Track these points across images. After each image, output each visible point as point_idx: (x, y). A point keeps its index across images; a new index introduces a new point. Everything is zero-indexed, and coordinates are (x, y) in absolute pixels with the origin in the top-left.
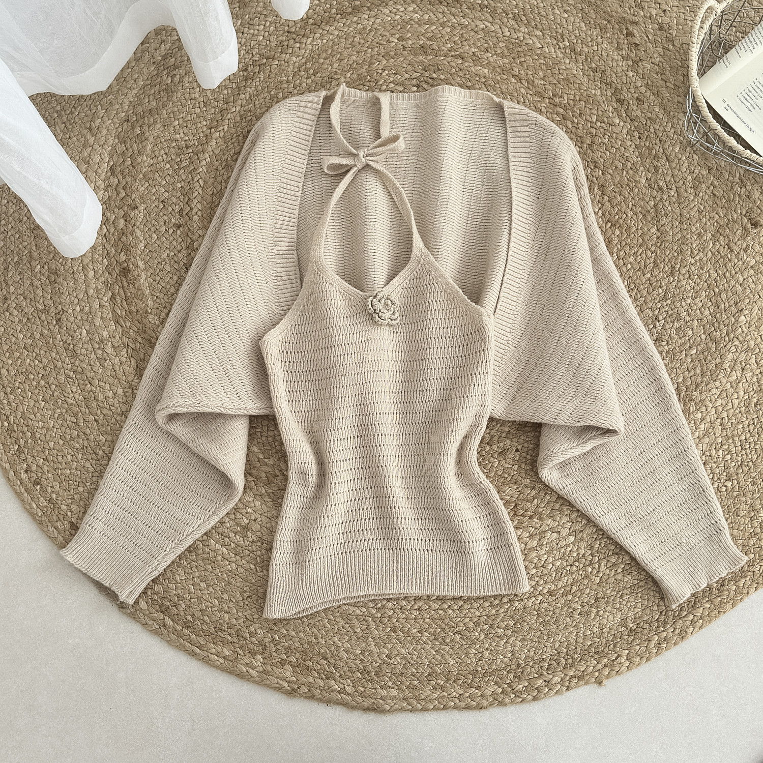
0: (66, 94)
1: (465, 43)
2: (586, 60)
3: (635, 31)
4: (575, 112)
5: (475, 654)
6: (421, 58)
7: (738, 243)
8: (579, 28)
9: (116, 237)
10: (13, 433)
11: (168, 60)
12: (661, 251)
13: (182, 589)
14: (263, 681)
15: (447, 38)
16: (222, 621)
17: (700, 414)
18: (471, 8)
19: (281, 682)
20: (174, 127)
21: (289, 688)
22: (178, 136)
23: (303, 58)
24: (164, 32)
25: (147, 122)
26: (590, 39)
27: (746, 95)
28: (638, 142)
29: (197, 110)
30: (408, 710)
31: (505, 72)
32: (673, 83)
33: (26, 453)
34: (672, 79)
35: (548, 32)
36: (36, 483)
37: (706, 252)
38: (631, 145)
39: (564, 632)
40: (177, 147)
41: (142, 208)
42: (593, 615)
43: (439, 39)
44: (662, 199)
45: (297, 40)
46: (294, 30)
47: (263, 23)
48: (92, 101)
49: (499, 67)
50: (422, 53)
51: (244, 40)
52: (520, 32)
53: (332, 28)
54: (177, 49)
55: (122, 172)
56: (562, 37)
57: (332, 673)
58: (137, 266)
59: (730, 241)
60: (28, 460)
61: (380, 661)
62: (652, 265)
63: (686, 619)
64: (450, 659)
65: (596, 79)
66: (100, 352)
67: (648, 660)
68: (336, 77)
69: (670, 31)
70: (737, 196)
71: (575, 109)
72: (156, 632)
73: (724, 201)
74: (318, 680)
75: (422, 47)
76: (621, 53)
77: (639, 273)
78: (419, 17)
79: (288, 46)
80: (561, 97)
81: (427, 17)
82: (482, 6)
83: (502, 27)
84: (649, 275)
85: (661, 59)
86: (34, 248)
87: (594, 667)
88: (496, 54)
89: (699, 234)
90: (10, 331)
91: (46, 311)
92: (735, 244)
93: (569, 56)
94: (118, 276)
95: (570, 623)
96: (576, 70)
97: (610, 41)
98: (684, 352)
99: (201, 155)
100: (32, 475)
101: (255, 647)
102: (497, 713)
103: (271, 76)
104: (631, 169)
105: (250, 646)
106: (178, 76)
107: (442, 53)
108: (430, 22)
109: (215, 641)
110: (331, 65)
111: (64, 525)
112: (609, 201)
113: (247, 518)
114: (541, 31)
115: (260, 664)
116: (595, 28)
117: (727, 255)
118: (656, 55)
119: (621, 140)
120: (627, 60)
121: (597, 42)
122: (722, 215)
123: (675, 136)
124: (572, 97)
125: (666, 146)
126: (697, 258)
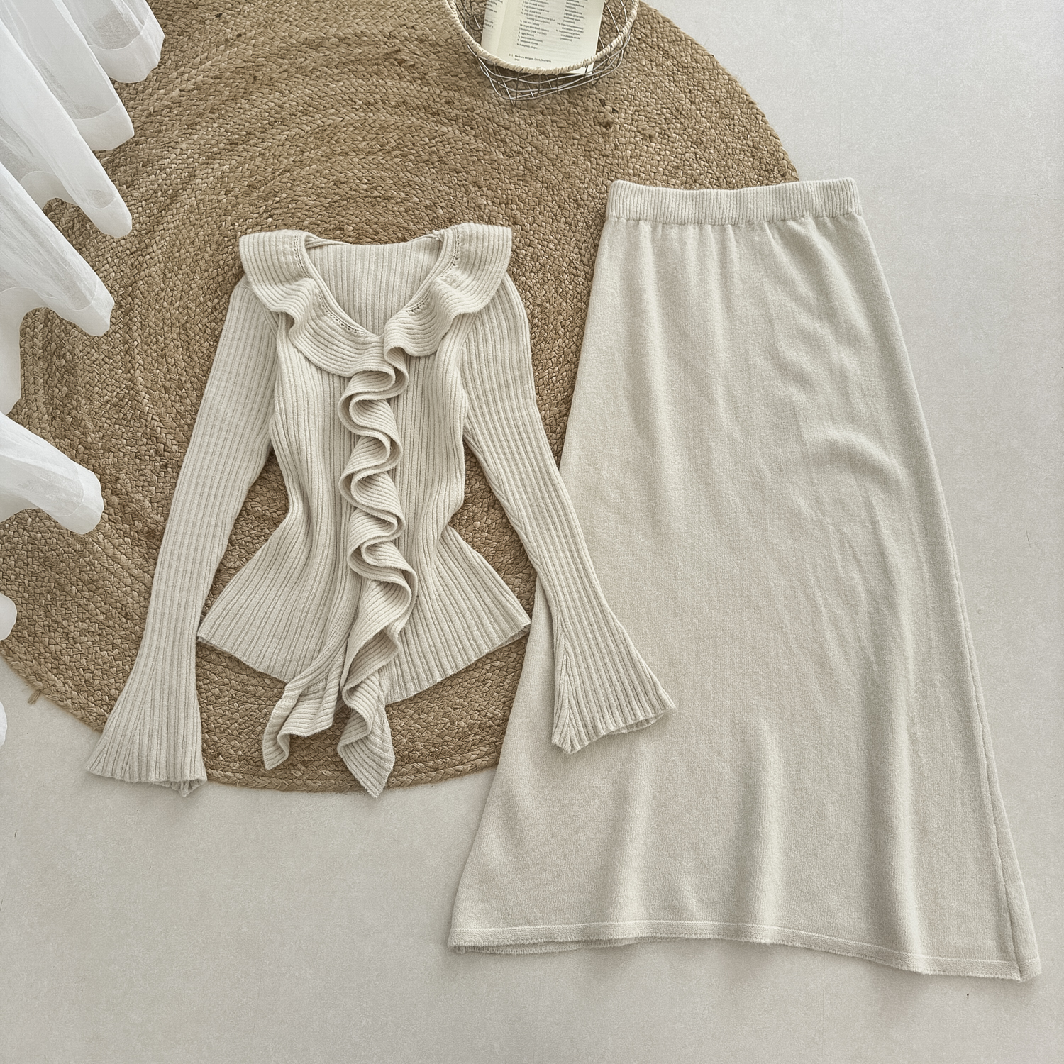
1: (281, 159)
2: (384, 103)
3: (404, 57)
4: (408, 146)
6: (255, 194)
7: (607, 148)
8: (360, 85)
9: (120, 514)
11: (49, 348)
12: (557, 195)
15: (264, 165)
16: (461, 729)
18: (264, 130)
20: (97, 393)
22: (107, 397)
23: (160, 263)
24: (28, 329)
26: (375, 87)
27: (523, 39)
28: (473, 133)
29: (106, 366)
31: (330, 157)
35: (338, 105)
36: (216, 757)
37: (589, 172)
38: (470, 139)
41: (122, 475)
43: (258, 172)
44: (525, 159)
45: (144, 254)
46: (135, 249)
47: (105, 262)
49: (322, 156)
50: (253, 190)
52: (317, 120)
53: (165, 225)
54: (50, 334)
56: (352, 101)
59: (599, 151)
62: (559, 210)
65: (404, 111)
68: (199, 257)
69: (429, 38)
70: (577, 116)
71: (407, 144)
73: (571, 126)
75: (250, 186)
76: (406, 80)
77: (555, 224)
78: (228, 167)
79: (140, 264)
80: (388, 143)
81: (234, 162)
83: (300, 126)
84: (563, 219)
85: (440, 62)
86: (57, 576)
88: (312, 149)
89: (574, 163)
90: (92, 657)
91: (109, 617)
93: (369, 110)
96: (382, 116)
97: (390, 77)
99: (138, 398)
103: (145, 296)
104: (485, 155)
106: (68, 353)
107: (269, 178)
108: (240, 164)
109: (468, 748)
110: (187, 252)
114: (332, 108)
116: (371, 76)
117: (606, 162)
118: (433, 62)
119: (459, 140)
120: (415, 81)
121: (381, 86)
122: (579, 137)
123: (497, 108)
124: (397, 137)
125: (497, 120)
126: (587, 180)
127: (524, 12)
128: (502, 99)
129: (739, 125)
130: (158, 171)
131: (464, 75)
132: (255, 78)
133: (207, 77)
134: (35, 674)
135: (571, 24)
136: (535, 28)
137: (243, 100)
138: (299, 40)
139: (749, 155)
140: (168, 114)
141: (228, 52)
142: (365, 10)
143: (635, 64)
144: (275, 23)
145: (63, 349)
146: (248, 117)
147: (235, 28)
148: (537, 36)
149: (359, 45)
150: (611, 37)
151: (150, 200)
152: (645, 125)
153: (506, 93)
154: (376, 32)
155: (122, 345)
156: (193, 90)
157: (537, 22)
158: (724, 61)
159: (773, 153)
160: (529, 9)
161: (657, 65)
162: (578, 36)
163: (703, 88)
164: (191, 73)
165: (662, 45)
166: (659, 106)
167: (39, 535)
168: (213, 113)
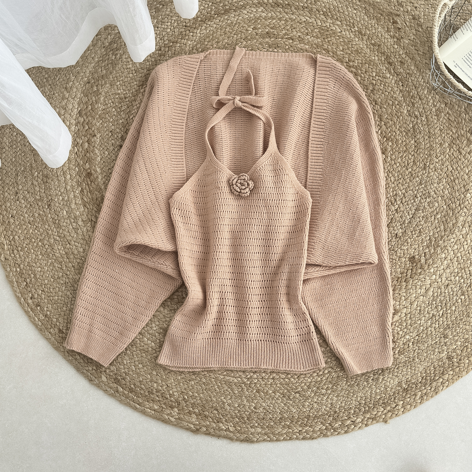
0: (51, 67)
1: (294, 30)
2: (369, 39)
3: (398, 20)
4: (362, 71)
5: (308, 406)
6: (267, 40)
7: (465, 149)
8: (364, 19)
9: (83, 154)
10: (23, 275)
11: (112, 45)
12: (417, 155)
13: (128, 368)
14: (178, 424)
15: (283, 27)
16: (152, 388)
17: (444, 255)
18: (297, 8)
19: (189, 425)
20: (117, 86)
21: (194, 428)
22: (120, 91)
23: (195, 41)
24: (110, 28)
25: (100, 83)
26: (370, 26)
27: (467, 58)
28: (401, 88)
29: (131, 75)
30: (267, 441)
31: (319, 47)
32: (422, 51)
33: (31, 287)
34: (421, 49)
35: (345, 22)
36: (38, 305)
37: (445, 155)
38: (397, 90)
39: (363, 391)
40: (119, 98)
41: (98, 136)
42: (381, 380)
43: (278, 29)
44: (417, 122)
45: (191, 31)
46: (189, 25)
47: (170, 21)
48: (67, 71)
49: (315, 44)
50: (268, 37)
51: (158, 32)
52: (327, 22)
53: (212, 23)
55: (86, 114)
56: (353, 25)
57: (221, 419)
58: (96, 171)
59: (459, 147)
60: (32, 291)
61: (250, 411)
62: (412, 163)
63: (438, 381)
64: (293, 409)
65: (375, 50)
66: (75, 224)
67: (415, 407)
69: (420, 20)
70: (463, 120)
71: (362, 69)
72: (112, 395)
73: (455, 123)
74: (212, 423)
75: (268, 33)
76: (389, 34)
77: (404, 169)
78: (265, 15)
79: (185, 34)
80: (354, 61)
81: (270, 15)
82: (304, 7)
83: (316, 19)
84: (410, 170)
85: (415, 37)
86: (33, 162)
87: (382, 412)
88: (313, 36)
89: (441, 144)
90: (20, 213)
91: (41, 200)
92: (463, 149)
93: (358, 36)
94: (85, 178)
95: (367, 385)
96: (362, 44)
97: (383, 27)
98: (433, 217)
99: (133, 103)
100: (35, 301)
101: (173, 404)
102: (322, 441)
103: (176, 53)
104: (398, 104)
105: (170, 403)
106: (119, 55)
107: (280, 36)
108: (272, 18)
109: (149, 400)
110: (212, 46)
111: (55, 331)
112: (384, 124)
113: (166, 324)
114: (340, 22)
115: (176, 414)
116: (373, 19)
117: (458, 156)
118: (411, 35)
119: (391, 87)
120: (393, 38)
121: (375, 28)
122: (454, 132)
123: (425, 84)
124: (360, 62)
125: (419, 90)
126: (440, 158)
128: (430, 81)
151: (215, 5)
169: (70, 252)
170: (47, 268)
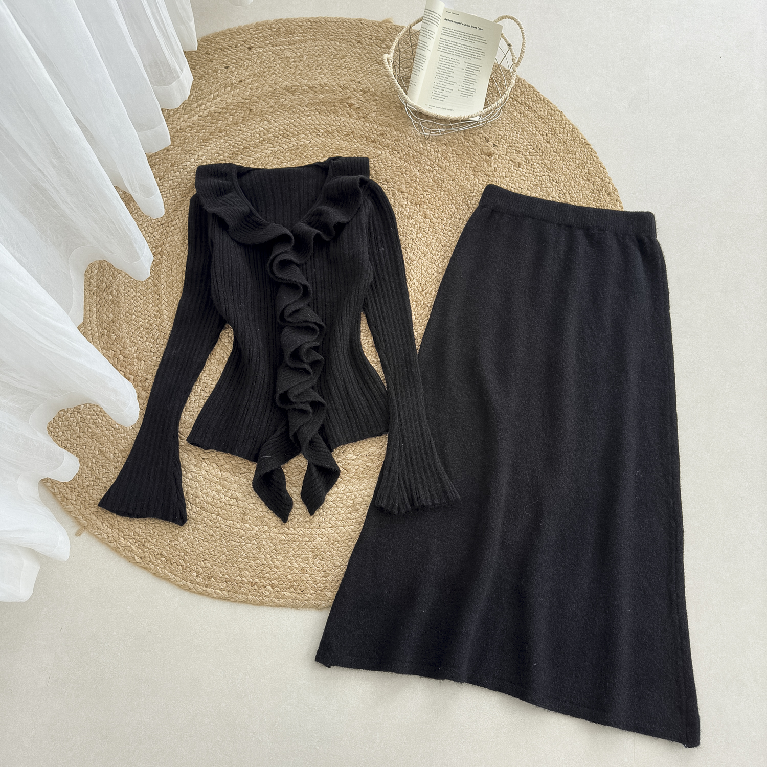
2: (339, 133)
3: (353, 102)
8: (322, 120)
11: (101, 287)
12: (455, 201)
18: (256, 146)
20: (134, 320)
22: (141, 323)
24: (87, 273)
25: (115, 328)
26: (332, 121)
27: (435, 95)
28: (399, 156)
29: (141, 301)
33: (189, 566)
34: (391, 113)
35: (307, 132)
36: (209, 578)
37: (477, 186)
38: (397, 160)
40: (145, 329)
44: (434, 175)
45: (170, 226)
52: (292, 141)
54: (102, 277)
56: (317, 130)
59: (484, 172)
60: (193, 569)
62: (456, 210)
65: (352, 139)
69: (371, 90)
70: (470, 148)
73: (465, 155)
76: (354, 118)
77: (453, 219)
83: (280, 145)
84: (458, 216)
85: (377, 107)
86: (100, 446)
89: (467, 179)
93: (328, 137)
97: (343, 115)
103: (170, 254)
104: (406, 171)
106: (114, 291)
111: (246, 588)
113: (350, 500)
114: (303, 134)
116: (330, 114)
117: (489, 180)
118: (373, 107)
119: (389, 160)
120: (360, 119)
121: (337, 120)
122: (470, 162)
123: (415, 140)
125: (415, 148)
126: (475, 191)
127: (437, 77)
128: (419, 134)
129: (579, 159)
130: (182, 170)
131: (393, 117)
132: (250, 110)
133: (218, 108)
134: (82, 515)
135: (469, 87)
136: (444, 88)
137: (242, 125)
138: (281, 86)
139: (586, 179)
140: (190, 132)
141: (233, 92)
142: (327, 69)
143: (509, 115)
144: (265, 74)
145: (111, 288)
146: (245, 136)
147: (238, 76)
148: (444, 93)
149: (322, 92)
150: (493, 96)
151: (176, 189)
152: (515, 156)
153: (422, 130)
154: (334, 84)
155: (153, 287)
156: (208, 116)
157: (445, 84)
158: (568, 115)
159: (602, 179)
160: (440, 75)
161: (524, 116)
162: (471, 95)
163: (555, 133)
164: (207, 105)
165: (528, 103)
166: (525, 144)
167: (89, 417)
168: (221, 132)
169: (204, 504)
170: (192, 536)
